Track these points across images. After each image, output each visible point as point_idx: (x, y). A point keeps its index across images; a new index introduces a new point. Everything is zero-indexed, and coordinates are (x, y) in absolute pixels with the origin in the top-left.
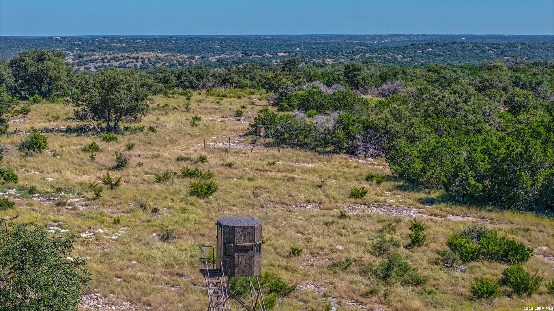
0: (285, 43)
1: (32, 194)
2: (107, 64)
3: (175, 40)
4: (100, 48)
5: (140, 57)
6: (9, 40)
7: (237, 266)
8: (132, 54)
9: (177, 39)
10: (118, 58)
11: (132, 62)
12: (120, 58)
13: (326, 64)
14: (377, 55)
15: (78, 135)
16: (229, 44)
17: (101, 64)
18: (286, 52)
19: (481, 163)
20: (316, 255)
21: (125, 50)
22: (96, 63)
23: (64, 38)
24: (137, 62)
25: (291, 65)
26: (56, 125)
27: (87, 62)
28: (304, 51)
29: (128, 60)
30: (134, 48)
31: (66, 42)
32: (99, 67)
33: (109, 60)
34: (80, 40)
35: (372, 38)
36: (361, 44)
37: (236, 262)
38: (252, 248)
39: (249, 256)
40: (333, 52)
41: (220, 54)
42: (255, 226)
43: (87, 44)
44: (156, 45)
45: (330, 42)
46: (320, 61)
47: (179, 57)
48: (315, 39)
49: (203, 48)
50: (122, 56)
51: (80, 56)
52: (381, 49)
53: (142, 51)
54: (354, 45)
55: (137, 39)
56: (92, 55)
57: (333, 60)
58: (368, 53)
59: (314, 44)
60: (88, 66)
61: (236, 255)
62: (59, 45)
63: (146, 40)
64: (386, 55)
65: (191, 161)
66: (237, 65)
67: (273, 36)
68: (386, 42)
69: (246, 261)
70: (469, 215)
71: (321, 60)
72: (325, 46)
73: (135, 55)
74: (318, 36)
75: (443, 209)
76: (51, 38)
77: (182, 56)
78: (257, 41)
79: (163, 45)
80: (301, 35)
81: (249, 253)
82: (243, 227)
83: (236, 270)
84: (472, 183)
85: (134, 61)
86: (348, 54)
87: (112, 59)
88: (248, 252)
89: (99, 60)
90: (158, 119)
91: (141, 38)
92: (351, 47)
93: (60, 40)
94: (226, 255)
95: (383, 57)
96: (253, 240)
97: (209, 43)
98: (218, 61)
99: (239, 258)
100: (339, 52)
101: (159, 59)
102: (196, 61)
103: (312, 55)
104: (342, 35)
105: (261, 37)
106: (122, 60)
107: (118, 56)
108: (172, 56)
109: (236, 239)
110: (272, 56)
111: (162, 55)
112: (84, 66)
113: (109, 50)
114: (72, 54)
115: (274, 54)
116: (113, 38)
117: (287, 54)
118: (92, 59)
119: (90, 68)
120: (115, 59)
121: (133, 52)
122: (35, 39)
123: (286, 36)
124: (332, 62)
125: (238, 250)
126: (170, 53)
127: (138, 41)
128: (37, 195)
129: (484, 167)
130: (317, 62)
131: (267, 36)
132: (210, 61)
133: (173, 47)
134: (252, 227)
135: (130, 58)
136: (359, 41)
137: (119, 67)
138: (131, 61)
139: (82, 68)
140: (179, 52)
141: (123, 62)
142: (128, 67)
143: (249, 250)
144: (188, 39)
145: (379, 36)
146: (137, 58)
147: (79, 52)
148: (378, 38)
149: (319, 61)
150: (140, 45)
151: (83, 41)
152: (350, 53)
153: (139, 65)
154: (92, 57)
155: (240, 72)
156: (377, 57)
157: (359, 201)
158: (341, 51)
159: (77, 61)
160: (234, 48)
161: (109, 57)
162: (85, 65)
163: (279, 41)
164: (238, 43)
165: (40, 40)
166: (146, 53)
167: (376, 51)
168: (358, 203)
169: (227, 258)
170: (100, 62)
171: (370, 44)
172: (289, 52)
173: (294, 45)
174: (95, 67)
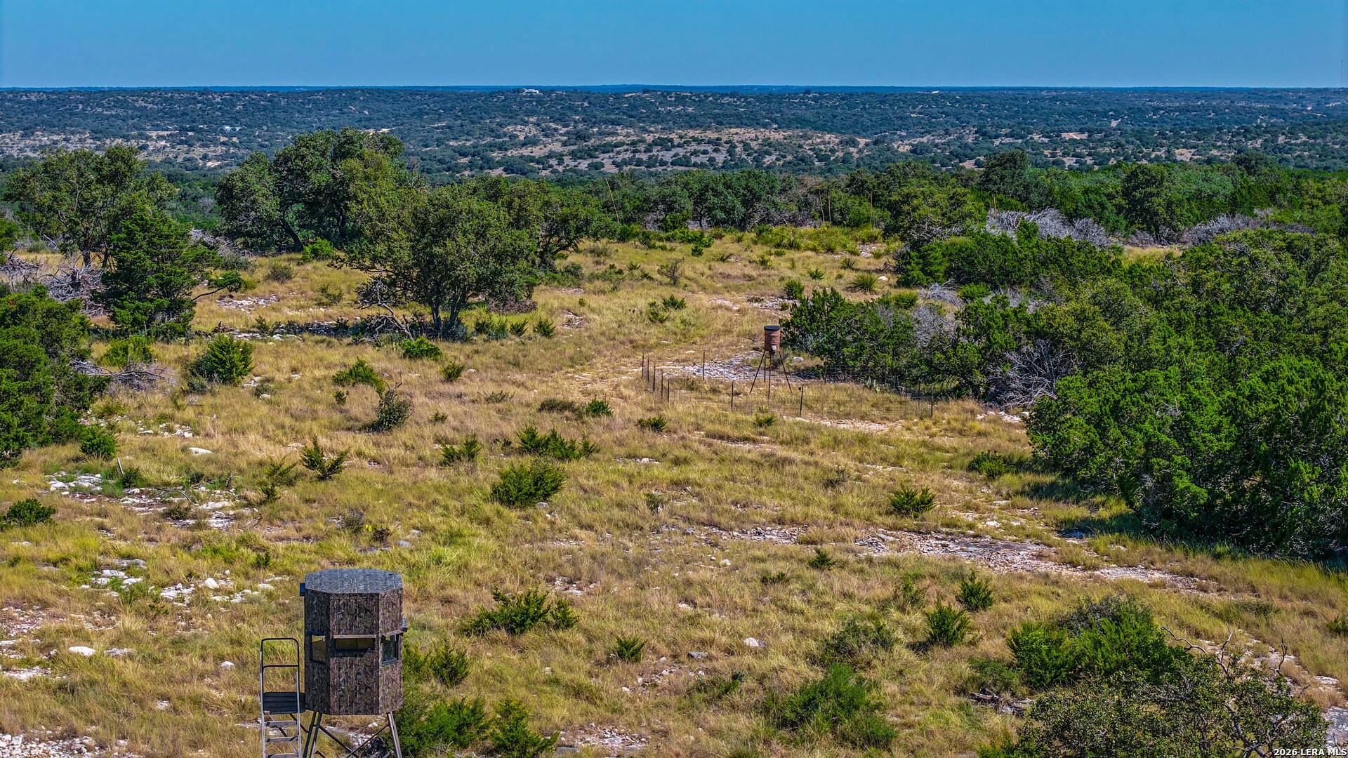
0: (1084, 108)
1: (129, 487)
2: (645, 157)
3: (815, 99)
4: (632, 117)
5: (725, 138)
6: (419, 97)
7: (335, 688)
8: (705, 131)
9: (823, 94)
10: (671, 140)
11: (705, 152)
12: (676, 141)
13: (1175, 161)
14: (1305, 139)
15: (356, 343)
16: (945, 109)
17: (629, 155)
18: (1082, 131)
19: (1209, 436)
20: (683, 658)
21: (693, 122)
22: (619, 153)
23: (547, 91)
24: (716, 151)
25: (1006, 169)
26: (325, 315)
27: (596, 150)
28: (1129, 128)
29: (694, 146)
30: (715, 117)
31: (551, 100)
32: (625, 162)
33: (650, 145)
34: (587, 98)
35: (1300, 97)
36: (1273, 113)
37: (334, 679)
38: (371, 645)
39: (366, 665)
40: (1198, 130)
41: (922, 135)
42: (378, 595)
43: (602, 107)
44: (770, 111)
45: (1193, 107)
46: (1162, 153)
47: (818, 140)
48: (1160, 99)
49: (882, 119)
50: (681, 137)
51: (581, 137)
52: (1319, 124)
53: (730, 125)
54: (1254, 114)
55: (723, 95)
56: (610, 134)
57: (1193, 150)
58: (1283, 134)
59: (1156, 110)
60: (599, 160)
61: (333, 661)
62: (535, 108)
63: (746, 99)
64: (1328, 138)
65: (574, 411)
66: (957, 161)
67: (1056, 90)
68: (1334, 108)
69: (359, 677)
70: (1158, 565)
71: (1163, 150)
72: (1182, 117)
73: (711, 135)
74: (1167, 91)
75: (1102, 549)
76: (518, 90)
77: (827, 137)
78: (1016, 103)
79: (785, 110)
80: (1126, 90)
81: (363, 658)
82: (350, 595)
83: (334, 698)
84: (1181, 486)
85: (710, 148)
86: (1233, 136)
87: (656, 145)
88: (361, 656)
89: (625, 147)
90: (582, 303)
91: (734, 93)
92: (1247, 118)
93: (539, 97)
94: (311, 660)
95: (1319, 144)
96: (374, 628)
97: (899, 107)
98: (913, 151)
99: (340, 669)
100: (1211, 131)
101: (770, 145)
102: (860, 151)
103: (1145, 140)
104: (1229, 89)
105: (1028, 93)
106: (679, 146)
107: (671, 136)
108: (801, 137)
109: (332, 623)
110: (1046, 140)
111: (776, 136)
112: (589, 161)
113: (653, 122)
114: (563, 130)
115: (1053, 136)
116: (665, 92)
117: (1085, 136)
118: (609, 144)
119: (603, 165)
120: (665, 144)
121: (709, 128)
122: (480, 95)
123: (1089, 90)
124: (1189, 155)
125: (338, 651)
126: (797, 132)
127: (726, 100)
128: (137, 490)
129: (1216, 447)
130: (1153, 156)
131: (1041, 89)
132: (894, 152)
133: (809, 115)
134: (372, 595)
135: (699, 142)
136: (1268, 103)
137: (672, 164)
138: (701, 148)
139: (584, 165)
140: (824, 129)
141: (681, 152)
142: (695, 165)
143: (365, 651)
144: (848, 96)
145: (1319, 90)
146: (716, 142)
147: (580, 126)
148: (1318, 97)
149: (1158, 153)
150: (731, 111)
151: (592, 100)
152: (1238, 134)
153: (720, 158)
154: (609, 139)
155: (879, 184)
156: (1305, 143)
157: (909, 522)
158: (1219, 129)
159: (573, 148)
160: (958, 119)
161: (649, 138)
162: (592, 157)
163: (1071, 103)
164: (968, 107)
165: (491, 95)
166: (738, 130)
167: (1304, 131)
168: (901, 529)
169: (314, 668)
170: (627, 150)
171: (1295, 110)
172: (1088, 131)
173: (1105, 114)
174: (614, 163)
